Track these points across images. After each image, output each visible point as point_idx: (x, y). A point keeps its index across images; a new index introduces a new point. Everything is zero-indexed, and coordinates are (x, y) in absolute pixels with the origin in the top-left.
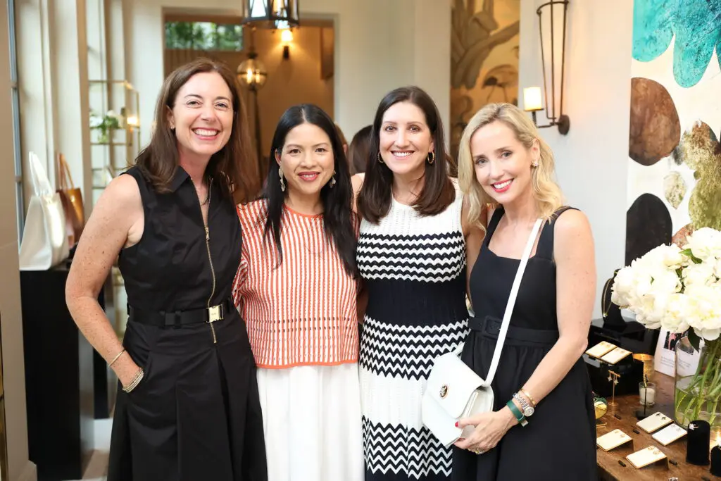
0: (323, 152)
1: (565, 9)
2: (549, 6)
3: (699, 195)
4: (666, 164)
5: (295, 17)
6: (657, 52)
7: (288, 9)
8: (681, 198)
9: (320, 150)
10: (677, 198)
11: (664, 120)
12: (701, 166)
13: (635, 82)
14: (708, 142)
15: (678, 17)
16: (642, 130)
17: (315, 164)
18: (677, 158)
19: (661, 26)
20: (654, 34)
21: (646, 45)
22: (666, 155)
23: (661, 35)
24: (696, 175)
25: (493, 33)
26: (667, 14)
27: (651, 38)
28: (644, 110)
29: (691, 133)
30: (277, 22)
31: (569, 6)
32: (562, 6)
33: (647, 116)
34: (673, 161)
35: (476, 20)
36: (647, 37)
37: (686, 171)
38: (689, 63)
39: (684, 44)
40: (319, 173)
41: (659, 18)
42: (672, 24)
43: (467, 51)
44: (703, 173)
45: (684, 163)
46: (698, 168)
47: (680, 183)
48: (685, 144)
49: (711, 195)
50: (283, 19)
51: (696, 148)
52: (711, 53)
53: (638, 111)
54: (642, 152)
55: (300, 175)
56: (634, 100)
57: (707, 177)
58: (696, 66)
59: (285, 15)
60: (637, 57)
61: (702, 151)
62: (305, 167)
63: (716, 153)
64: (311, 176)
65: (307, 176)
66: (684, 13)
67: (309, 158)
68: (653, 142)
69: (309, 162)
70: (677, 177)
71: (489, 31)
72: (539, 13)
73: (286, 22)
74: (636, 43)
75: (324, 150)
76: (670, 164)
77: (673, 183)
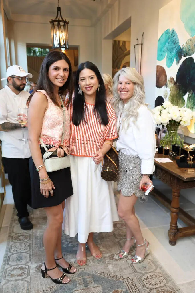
0: (93, 79)
1: (142, 46)
2: (137, 45)
3: (171, 95)
4: (164, 88)
5: (67, 47)
6: (163, 58)
7: (65, 44)
8: (167, 96)
9: (92, 78)
10: (166, 96)
11: (164, 76)
12: (171, 88)
13: (158, 66)
14: (173, 82)
15: (167, 49)
16: (159, 79)
17: (90, 83)
18: (166, 86)
19: (164, 51)
20: (162, 53)
21: (160, 57)
22: (164, 86)
23: (164, 54)
24: (170, 90)
25: (125, 52)
26: (165, 48)
27: (161, 55)
28: (159, 74)
29: (169, 79)
30: (62, 48)
31: (143, 45)
32: (141, 45)
33: (160, 75)
34: (165, 87)
35: (120, 48)
36: (160, 54)
37: (168, 89)
38: (169, 61)
39: (169, 56)
40: (92, 87)
41: (163, 49)
42: (166, 51)
43: (118, 57)
44: (172, 90)
45: (168, 88)
46: (171, 89)
47: (167, 93)
48: (168, 82)
49: (173, 95)
50: (63, 48)
51: (170, 83)
52: (174, 59)
53: (158, 74)
54: (159, 85)
55: (85, 88)
56: (157, 71)
57: (172, 91)
58: (171, 62)
59: (64, 46)
60: (158, 60)
61: (172, 84)
62: (87, 85)
63: (174, 84)
64: (89, 88)
65: (88, 88)
66: (169, 48)
67: (88, 81)
68: (161, 82)
69: (88, 83)
70: (166, 91)
71: (124, 51)
72: (135, 47)
73: (64, 49)
74: (158, 56)
75: (93, 78)
76: (165, 88)
77: (165, 93)
